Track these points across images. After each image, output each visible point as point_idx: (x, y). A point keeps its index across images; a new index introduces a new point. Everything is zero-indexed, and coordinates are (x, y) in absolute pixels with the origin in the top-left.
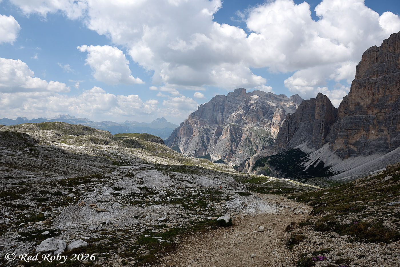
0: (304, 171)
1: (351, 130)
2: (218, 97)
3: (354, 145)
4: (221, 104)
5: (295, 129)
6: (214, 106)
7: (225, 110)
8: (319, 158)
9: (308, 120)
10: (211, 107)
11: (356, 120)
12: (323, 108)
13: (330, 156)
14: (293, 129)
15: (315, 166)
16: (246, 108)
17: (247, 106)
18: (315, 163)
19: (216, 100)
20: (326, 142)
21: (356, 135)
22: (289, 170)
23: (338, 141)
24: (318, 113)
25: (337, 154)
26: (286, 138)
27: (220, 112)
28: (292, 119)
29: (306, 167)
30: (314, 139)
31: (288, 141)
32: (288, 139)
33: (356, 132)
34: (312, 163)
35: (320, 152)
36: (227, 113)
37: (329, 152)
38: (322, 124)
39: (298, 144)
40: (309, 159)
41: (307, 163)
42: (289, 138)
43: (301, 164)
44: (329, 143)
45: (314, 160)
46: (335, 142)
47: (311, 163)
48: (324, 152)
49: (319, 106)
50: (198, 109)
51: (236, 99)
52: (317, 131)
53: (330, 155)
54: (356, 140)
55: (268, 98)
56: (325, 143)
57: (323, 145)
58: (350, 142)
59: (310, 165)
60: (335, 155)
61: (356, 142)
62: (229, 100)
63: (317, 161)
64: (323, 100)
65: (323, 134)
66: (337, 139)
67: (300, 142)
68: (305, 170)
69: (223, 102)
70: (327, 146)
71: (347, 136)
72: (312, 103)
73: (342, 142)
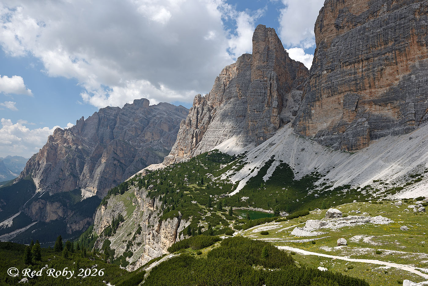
0: (232, 194)
1: (367, 59)
2: (109, 108)
3: (383, 101)
4: (113, 118)
5: (210, 118)
6: (100, 120)
7: (117, 125)
8: (274, 156)
9: (234, 97)
10: (96, 121)
11: (381, 27)
12: (268, 55)
13: (303, 150)
14: (206, 119)
15: (265, 178)
16: (144, 120)
17: (146, 117)
18: (263, 171)
19: (105, 112)
20: (283, 122)
21: (388, 70)
22: (185, 192)
23: (321, 106)
24: (258, 68)
25: (320, 142)
26: (193, 138)
27: (108, 128)
28: (204, 104)
29: (238, 183)
30: (250, 123)
31: (197, 142)
32: (197, 140)
33: (387, 59)
34: (256, 171)
35: (271, 144)
36: (120, 129)
37: (297, 143)
38: (271, 84)
39: (214, 144)
40: (246, 163)
41: (241, 171)
42: (199, 138)
43: (224, 177)
44: (290, 124)
45: (259, 164)
46: (313, 112)
47: (253, 170)
48: (284, 142)
49: (258, 52)
50: (77, 123)
51: (135, 112)
52: (258, 105)
53: (301, 147)
54: (389, 85)
55: (178, 112)
56: (280, 127)
57: (275, 129)
58: (367, 96)
59: (250, 177)
60: (318, 147)
61: (393, 91)
62: (125, 113)
63: (268, 164)
64: (267, 39)
65: (275, 103)
66: (318, 103)
67: (220, 140)
68: (237, 191)
69: (116, 116)
70: (287, 130)
71: (353, 82)
72: (242, 64)
73: (337, 106)
